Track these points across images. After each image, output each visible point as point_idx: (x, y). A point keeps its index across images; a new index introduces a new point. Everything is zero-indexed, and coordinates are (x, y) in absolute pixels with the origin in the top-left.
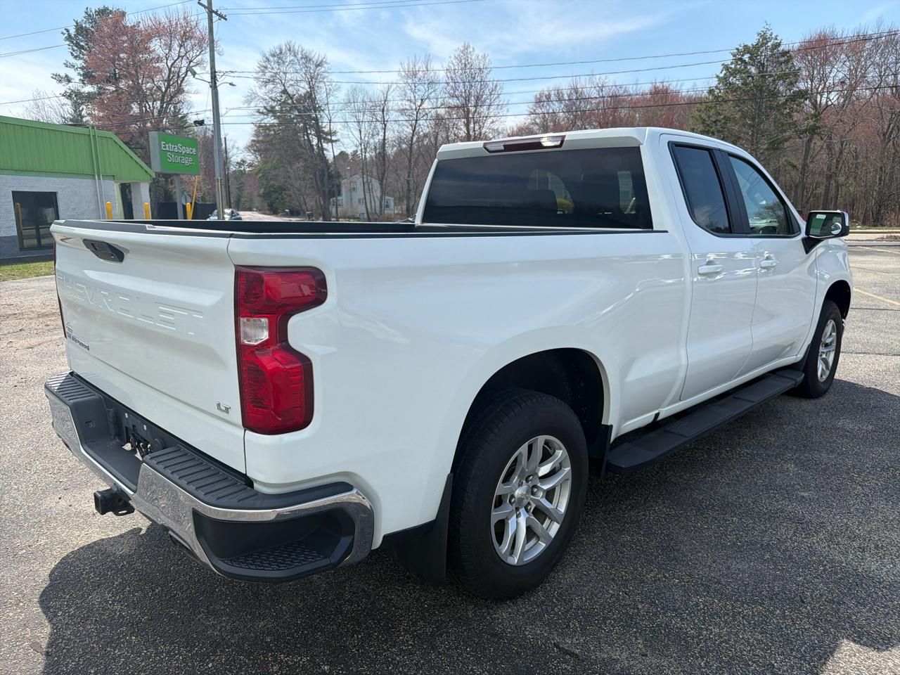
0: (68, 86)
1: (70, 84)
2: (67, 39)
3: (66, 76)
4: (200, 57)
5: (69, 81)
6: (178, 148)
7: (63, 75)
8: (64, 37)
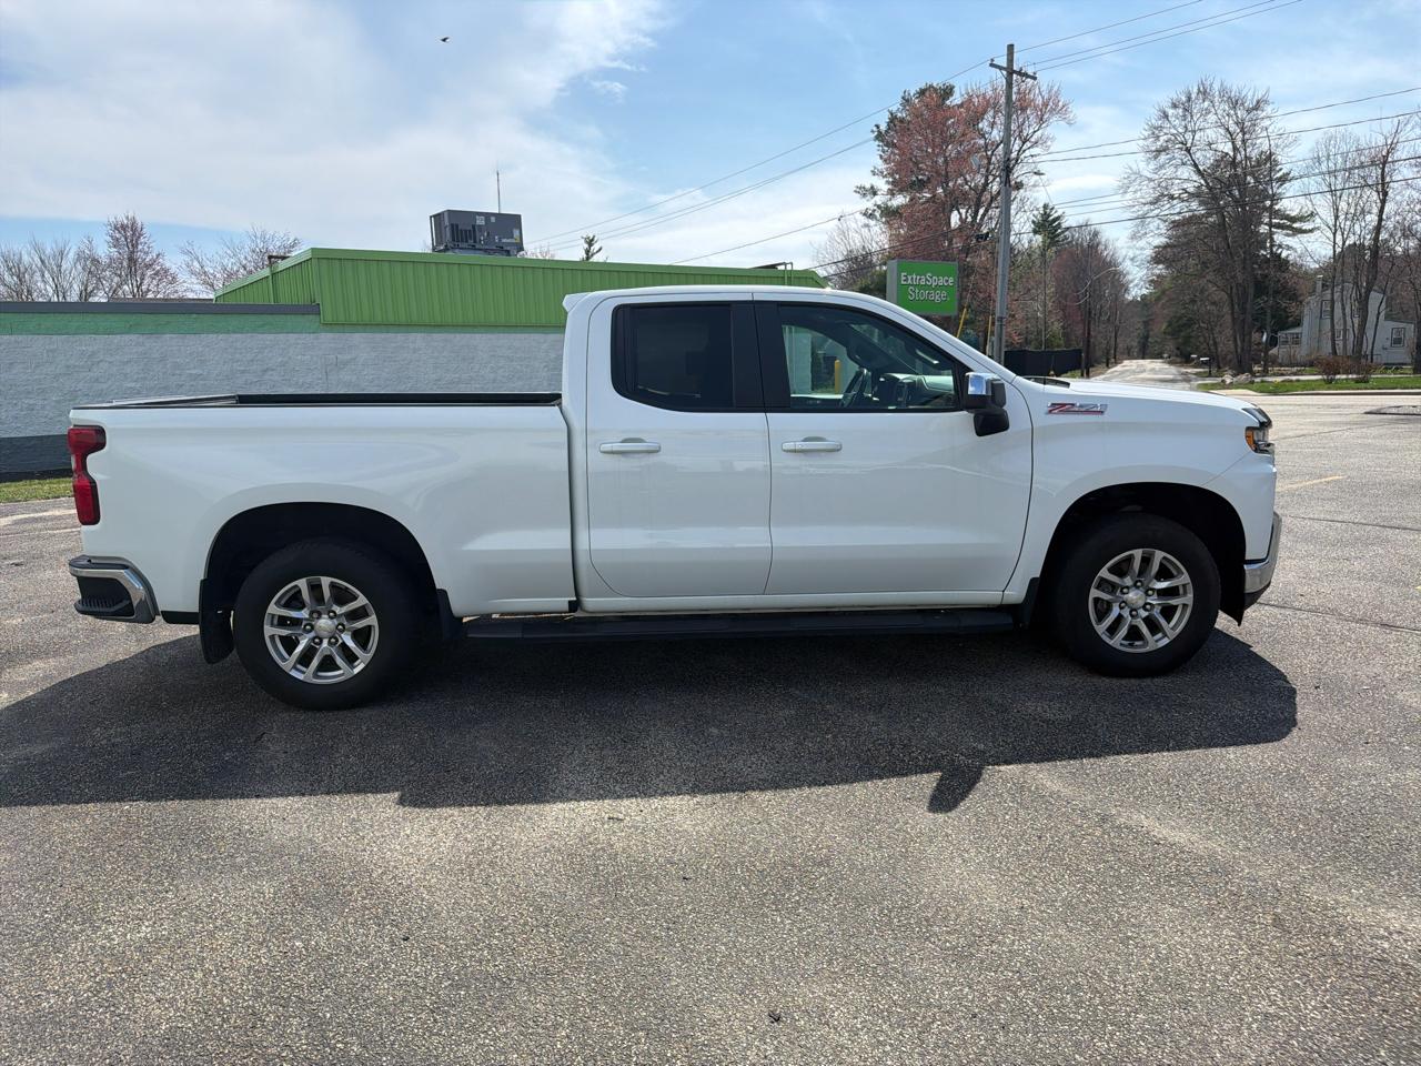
0: (873, 201)
1: (877, 198)
2: (877, 138)
3: (872, 187)
4: (1039, 133)
5: (875, 194)
6: (927, 280)
7: (868, 186)
8: (873, 135)
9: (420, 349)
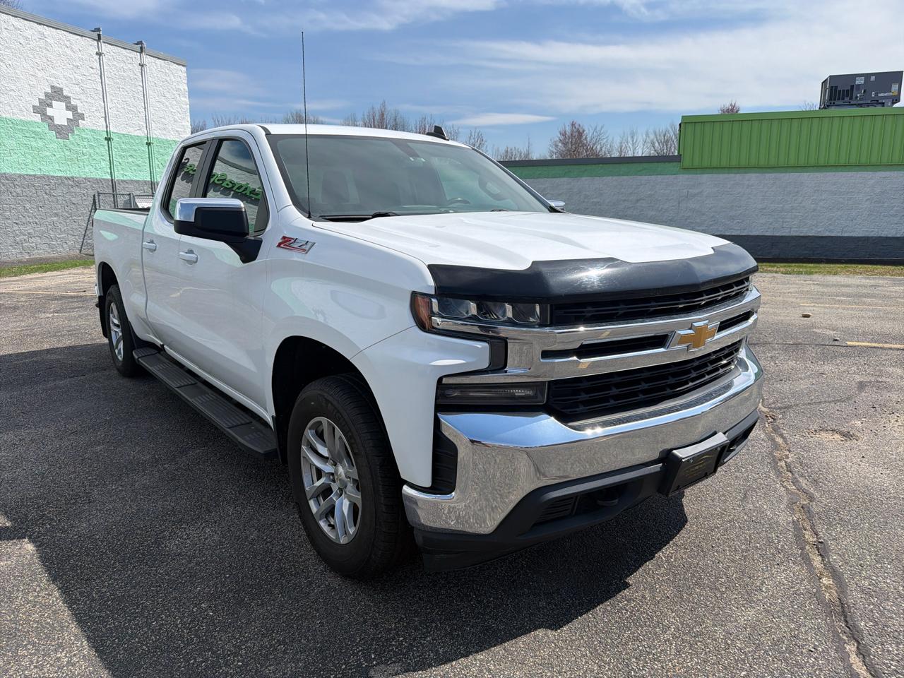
9: (752, 185)
